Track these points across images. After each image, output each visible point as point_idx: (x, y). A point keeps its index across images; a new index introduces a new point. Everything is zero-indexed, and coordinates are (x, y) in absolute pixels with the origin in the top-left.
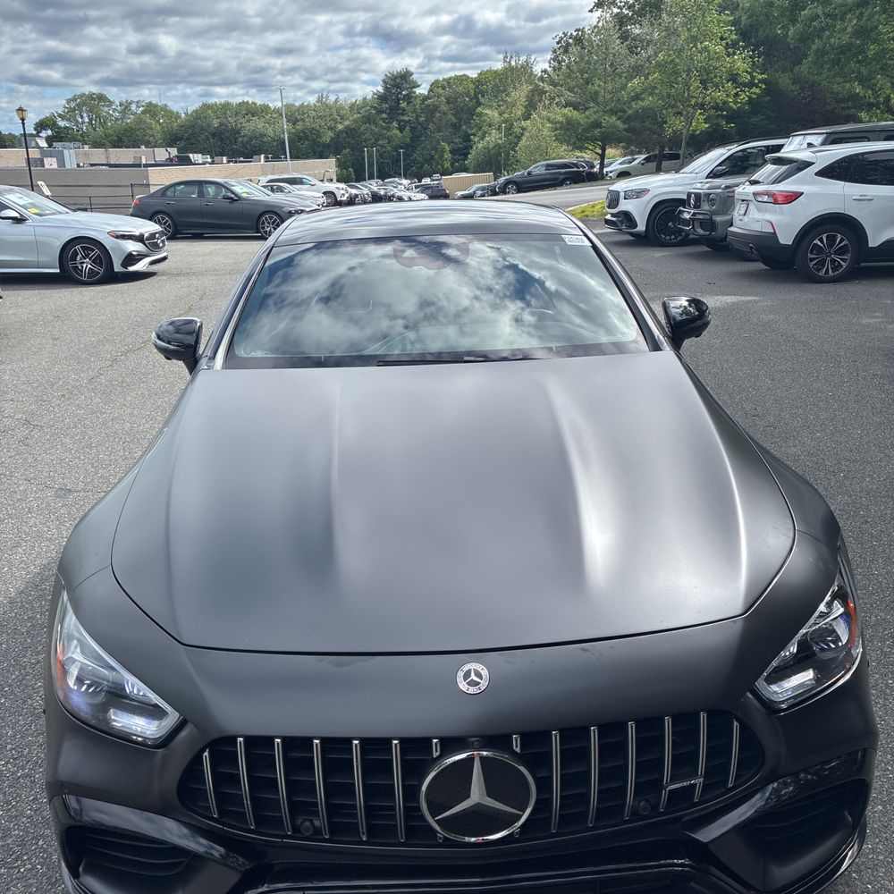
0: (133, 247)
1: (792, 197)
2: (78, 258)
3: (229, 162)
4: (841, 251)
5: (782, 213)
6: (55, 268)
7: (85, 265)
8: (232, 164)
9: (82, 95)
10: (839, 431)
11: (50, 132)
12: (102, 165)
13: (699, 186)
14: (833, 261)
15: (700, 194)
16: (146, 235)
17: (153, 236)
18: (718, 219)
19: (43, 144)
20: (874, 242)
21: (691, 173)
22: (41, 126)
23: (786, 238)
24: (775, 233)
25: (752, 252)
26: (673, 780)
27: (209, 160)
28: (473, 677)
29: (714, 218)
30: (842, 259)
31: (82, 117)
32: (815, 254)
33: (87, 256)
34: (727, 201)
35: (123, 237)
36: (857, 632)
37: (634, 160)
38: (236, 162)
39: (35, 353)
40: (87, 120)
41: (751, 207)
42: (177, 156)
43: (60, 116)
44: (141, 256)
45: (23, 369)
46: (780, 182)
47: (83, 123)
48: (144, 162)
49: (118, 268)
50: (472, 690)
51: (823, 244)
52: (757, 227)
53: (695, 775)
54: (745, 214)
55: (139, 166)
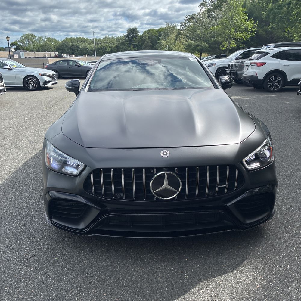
0: (47, 79)
1: (263, 64)
2: (29, 82)
3: (75, 57)
4: (279, 82)
5: (259, 69)
6: (21, 85)
7: (31, 84)
8: (76, 57)
9: (26, 35)
10: (275, 130)
11: (15, 47)
12: (33, 57)
13: (232, 62)
14: (276, 85)
15: (233, 64)
16: (51, 75)
17: (53, 75)
18: (239, 72)
19: (13, 50)
20: (290, 79)
21: (230, 58)
22: (12, 45)
23: (261, 78)
24: (257, 76)
25: (249, 82)
26: (219, 185)
27: (69, 56)
28: (165, 153)
29: (237, 72)
30: (279, 85)
31: (26, 42)
32: (270, 83)
33: (32, 81)
34: (242, 67)
35: (44, 75)
36: (273, 155)
37: (211, 57)
38: (78, 57)
39: (17, 108)
40: (28, 43)
41: (250, 67)
42: (58, 55)
43: (19, 41)
44: (49, 82)
45: (14, 112)
46: (259, 59)
47: (27, 44)
48: (47, 57)
49: (42, 85)
50: (165, 156)
51: (273, 79)
52: (251, 74)
53: (225, 184)
54: (247, 70)
55: (46, 58)
